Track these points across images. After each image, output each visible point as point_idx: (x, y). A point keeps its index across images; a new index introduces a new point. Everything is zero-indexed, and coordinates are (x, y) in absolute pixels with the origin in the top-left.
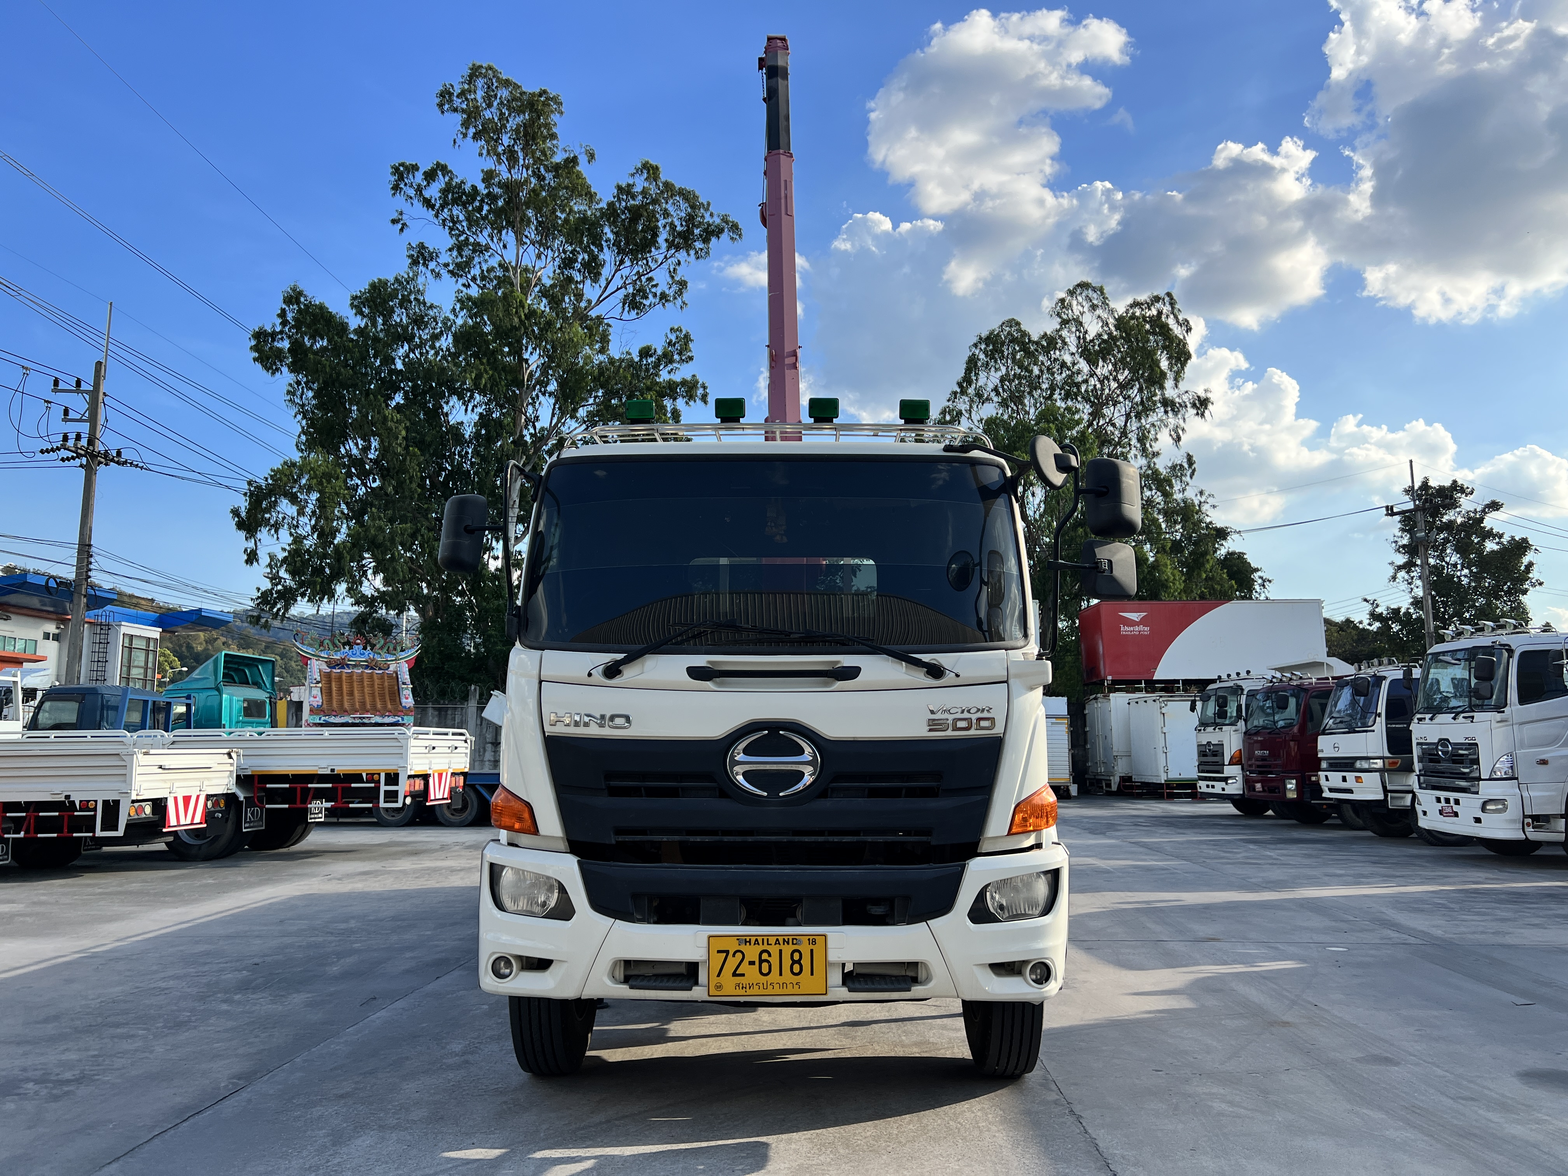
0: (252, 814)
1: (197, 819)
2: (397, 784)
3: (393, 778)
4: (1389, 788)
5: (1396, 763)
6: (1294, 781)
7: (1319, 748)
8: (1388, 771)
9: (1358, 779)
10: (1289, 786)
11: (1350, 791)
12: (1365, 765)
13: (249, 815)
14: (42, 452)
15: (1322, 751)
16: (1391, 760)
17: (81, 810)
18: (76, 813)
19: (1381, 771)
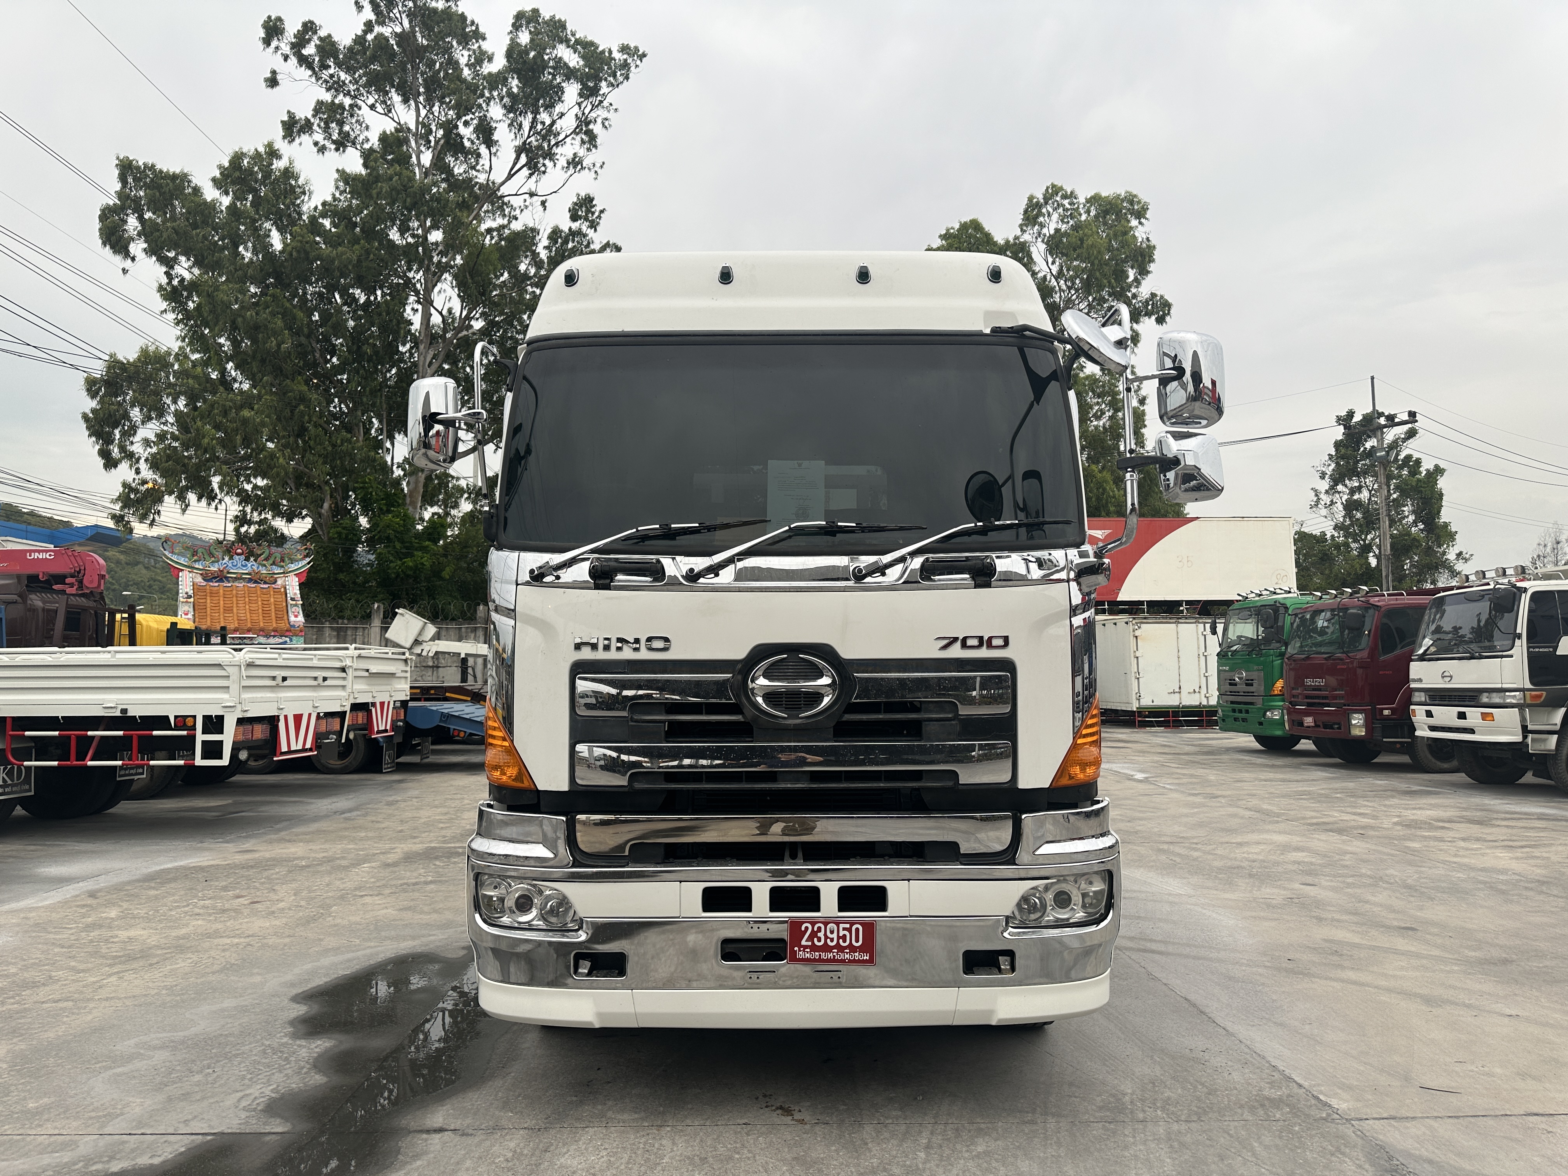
2: (221, 731)
3: (214, 724)
4: (1530, 727)
5: (1540, 696)
6: (1362, 716)
7: (1412, 676)
8: (1529, 706)
9: (1484, 716)
10: (1355, 722)
11: (1472, 731)
12: (1496, 699)
15: (1419, 679)
16: (1534, 693)
19: (1521, 707)
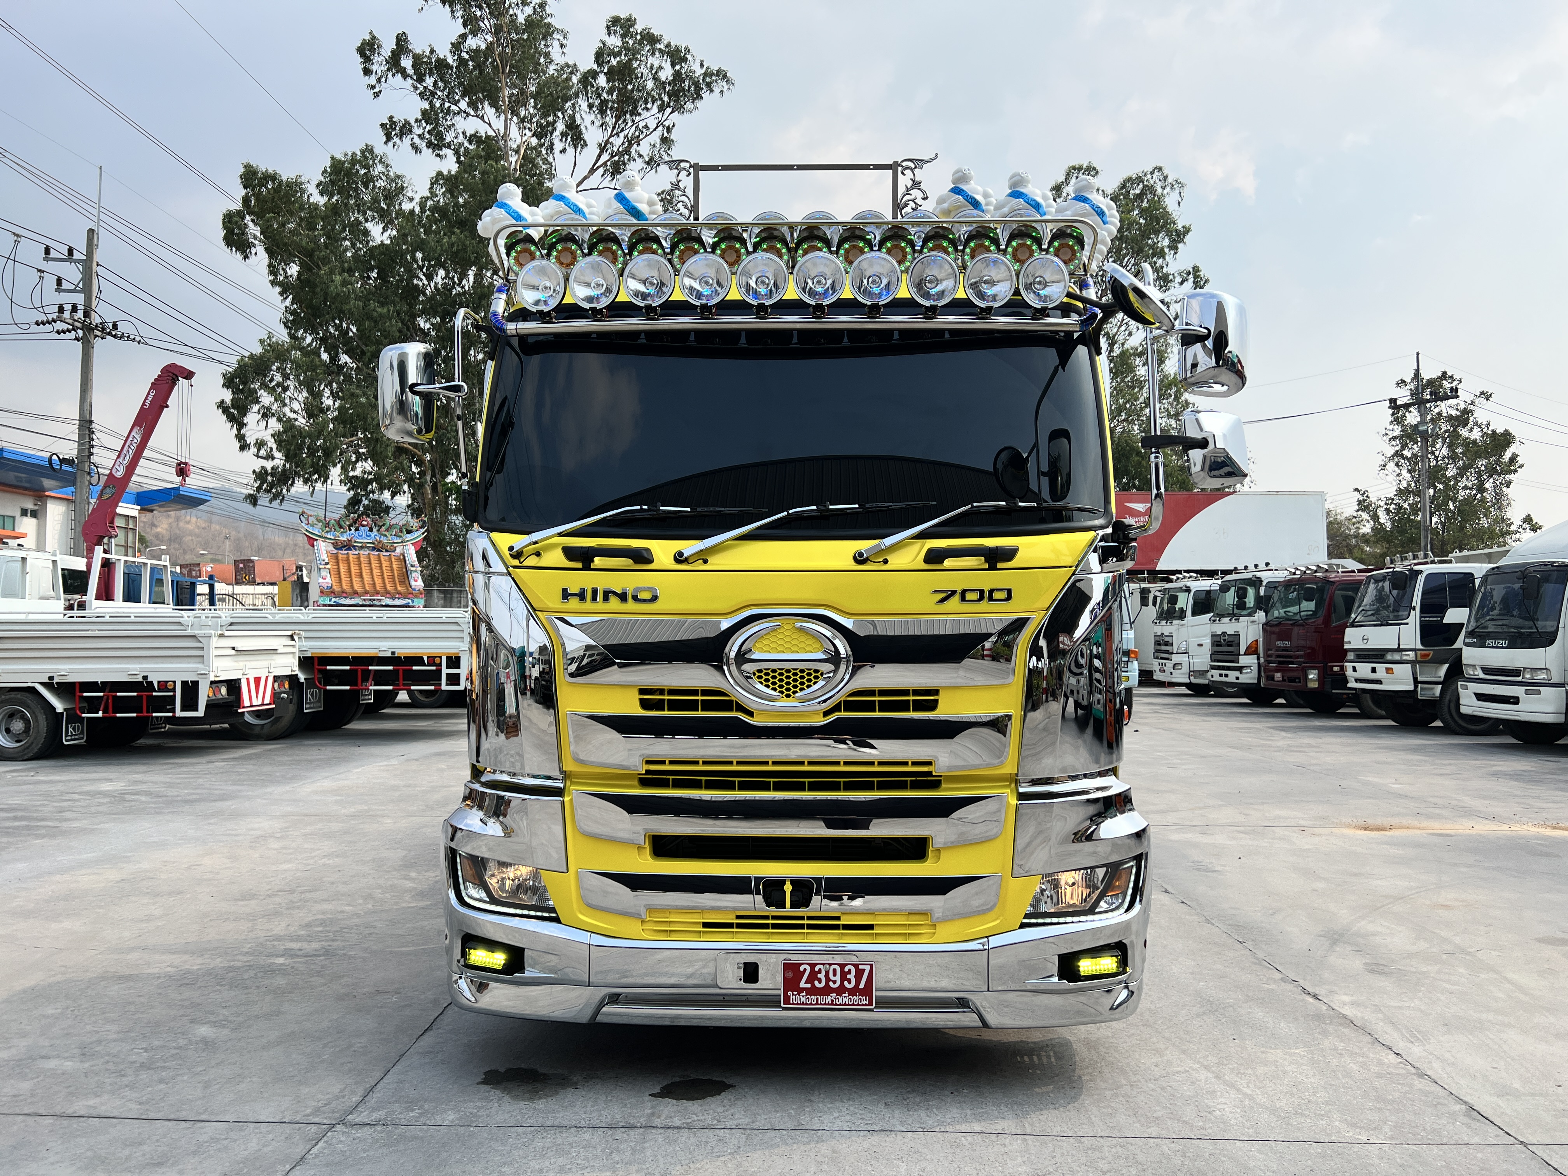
0: (312, 695)
1: (267, 701)
2: (458, 666)
3: (454, 662)
4: (1419, 679)
5: (1428, 655)
6: (1316, 672)
7: (1346, 639)
8: (1419, 662)
9: (1389, 671)
10: (1311, 676)
11: (1379, 682)
12: (1397, 657)
13: (309, 696)
14: (37, 324)
15: (1349, 642)
16: (1423, 652)
17: (160, 690)
18: (154, 694)
19: (1413, 663)
